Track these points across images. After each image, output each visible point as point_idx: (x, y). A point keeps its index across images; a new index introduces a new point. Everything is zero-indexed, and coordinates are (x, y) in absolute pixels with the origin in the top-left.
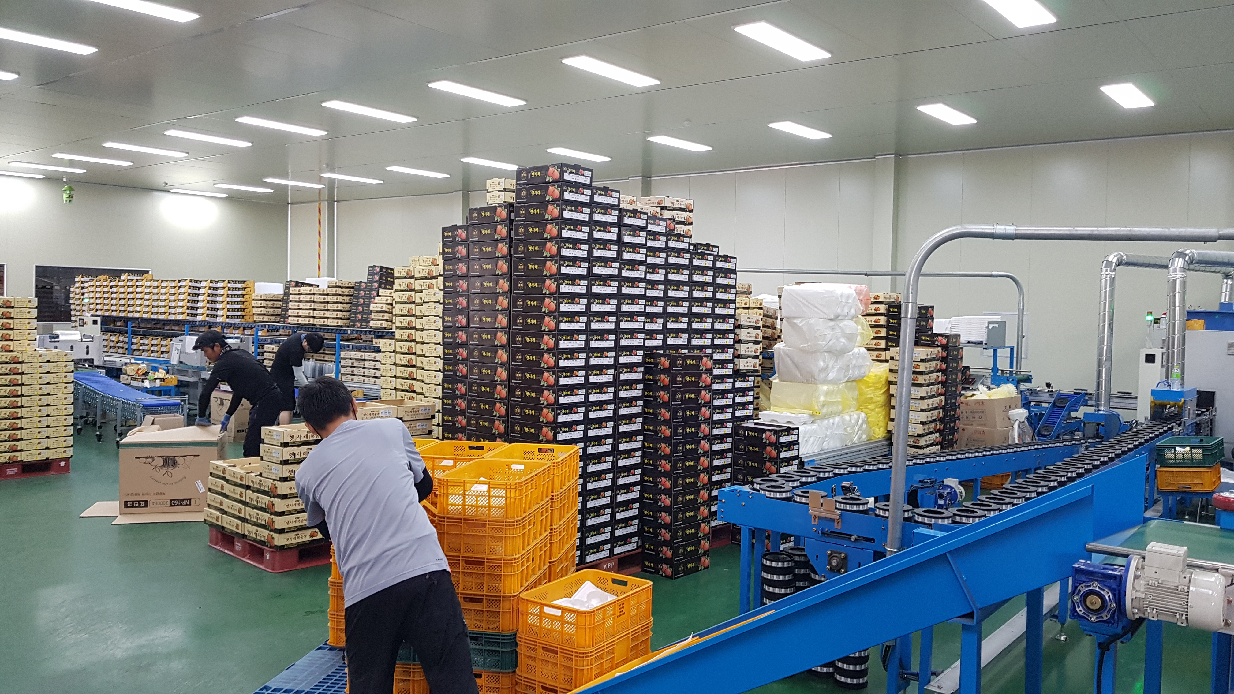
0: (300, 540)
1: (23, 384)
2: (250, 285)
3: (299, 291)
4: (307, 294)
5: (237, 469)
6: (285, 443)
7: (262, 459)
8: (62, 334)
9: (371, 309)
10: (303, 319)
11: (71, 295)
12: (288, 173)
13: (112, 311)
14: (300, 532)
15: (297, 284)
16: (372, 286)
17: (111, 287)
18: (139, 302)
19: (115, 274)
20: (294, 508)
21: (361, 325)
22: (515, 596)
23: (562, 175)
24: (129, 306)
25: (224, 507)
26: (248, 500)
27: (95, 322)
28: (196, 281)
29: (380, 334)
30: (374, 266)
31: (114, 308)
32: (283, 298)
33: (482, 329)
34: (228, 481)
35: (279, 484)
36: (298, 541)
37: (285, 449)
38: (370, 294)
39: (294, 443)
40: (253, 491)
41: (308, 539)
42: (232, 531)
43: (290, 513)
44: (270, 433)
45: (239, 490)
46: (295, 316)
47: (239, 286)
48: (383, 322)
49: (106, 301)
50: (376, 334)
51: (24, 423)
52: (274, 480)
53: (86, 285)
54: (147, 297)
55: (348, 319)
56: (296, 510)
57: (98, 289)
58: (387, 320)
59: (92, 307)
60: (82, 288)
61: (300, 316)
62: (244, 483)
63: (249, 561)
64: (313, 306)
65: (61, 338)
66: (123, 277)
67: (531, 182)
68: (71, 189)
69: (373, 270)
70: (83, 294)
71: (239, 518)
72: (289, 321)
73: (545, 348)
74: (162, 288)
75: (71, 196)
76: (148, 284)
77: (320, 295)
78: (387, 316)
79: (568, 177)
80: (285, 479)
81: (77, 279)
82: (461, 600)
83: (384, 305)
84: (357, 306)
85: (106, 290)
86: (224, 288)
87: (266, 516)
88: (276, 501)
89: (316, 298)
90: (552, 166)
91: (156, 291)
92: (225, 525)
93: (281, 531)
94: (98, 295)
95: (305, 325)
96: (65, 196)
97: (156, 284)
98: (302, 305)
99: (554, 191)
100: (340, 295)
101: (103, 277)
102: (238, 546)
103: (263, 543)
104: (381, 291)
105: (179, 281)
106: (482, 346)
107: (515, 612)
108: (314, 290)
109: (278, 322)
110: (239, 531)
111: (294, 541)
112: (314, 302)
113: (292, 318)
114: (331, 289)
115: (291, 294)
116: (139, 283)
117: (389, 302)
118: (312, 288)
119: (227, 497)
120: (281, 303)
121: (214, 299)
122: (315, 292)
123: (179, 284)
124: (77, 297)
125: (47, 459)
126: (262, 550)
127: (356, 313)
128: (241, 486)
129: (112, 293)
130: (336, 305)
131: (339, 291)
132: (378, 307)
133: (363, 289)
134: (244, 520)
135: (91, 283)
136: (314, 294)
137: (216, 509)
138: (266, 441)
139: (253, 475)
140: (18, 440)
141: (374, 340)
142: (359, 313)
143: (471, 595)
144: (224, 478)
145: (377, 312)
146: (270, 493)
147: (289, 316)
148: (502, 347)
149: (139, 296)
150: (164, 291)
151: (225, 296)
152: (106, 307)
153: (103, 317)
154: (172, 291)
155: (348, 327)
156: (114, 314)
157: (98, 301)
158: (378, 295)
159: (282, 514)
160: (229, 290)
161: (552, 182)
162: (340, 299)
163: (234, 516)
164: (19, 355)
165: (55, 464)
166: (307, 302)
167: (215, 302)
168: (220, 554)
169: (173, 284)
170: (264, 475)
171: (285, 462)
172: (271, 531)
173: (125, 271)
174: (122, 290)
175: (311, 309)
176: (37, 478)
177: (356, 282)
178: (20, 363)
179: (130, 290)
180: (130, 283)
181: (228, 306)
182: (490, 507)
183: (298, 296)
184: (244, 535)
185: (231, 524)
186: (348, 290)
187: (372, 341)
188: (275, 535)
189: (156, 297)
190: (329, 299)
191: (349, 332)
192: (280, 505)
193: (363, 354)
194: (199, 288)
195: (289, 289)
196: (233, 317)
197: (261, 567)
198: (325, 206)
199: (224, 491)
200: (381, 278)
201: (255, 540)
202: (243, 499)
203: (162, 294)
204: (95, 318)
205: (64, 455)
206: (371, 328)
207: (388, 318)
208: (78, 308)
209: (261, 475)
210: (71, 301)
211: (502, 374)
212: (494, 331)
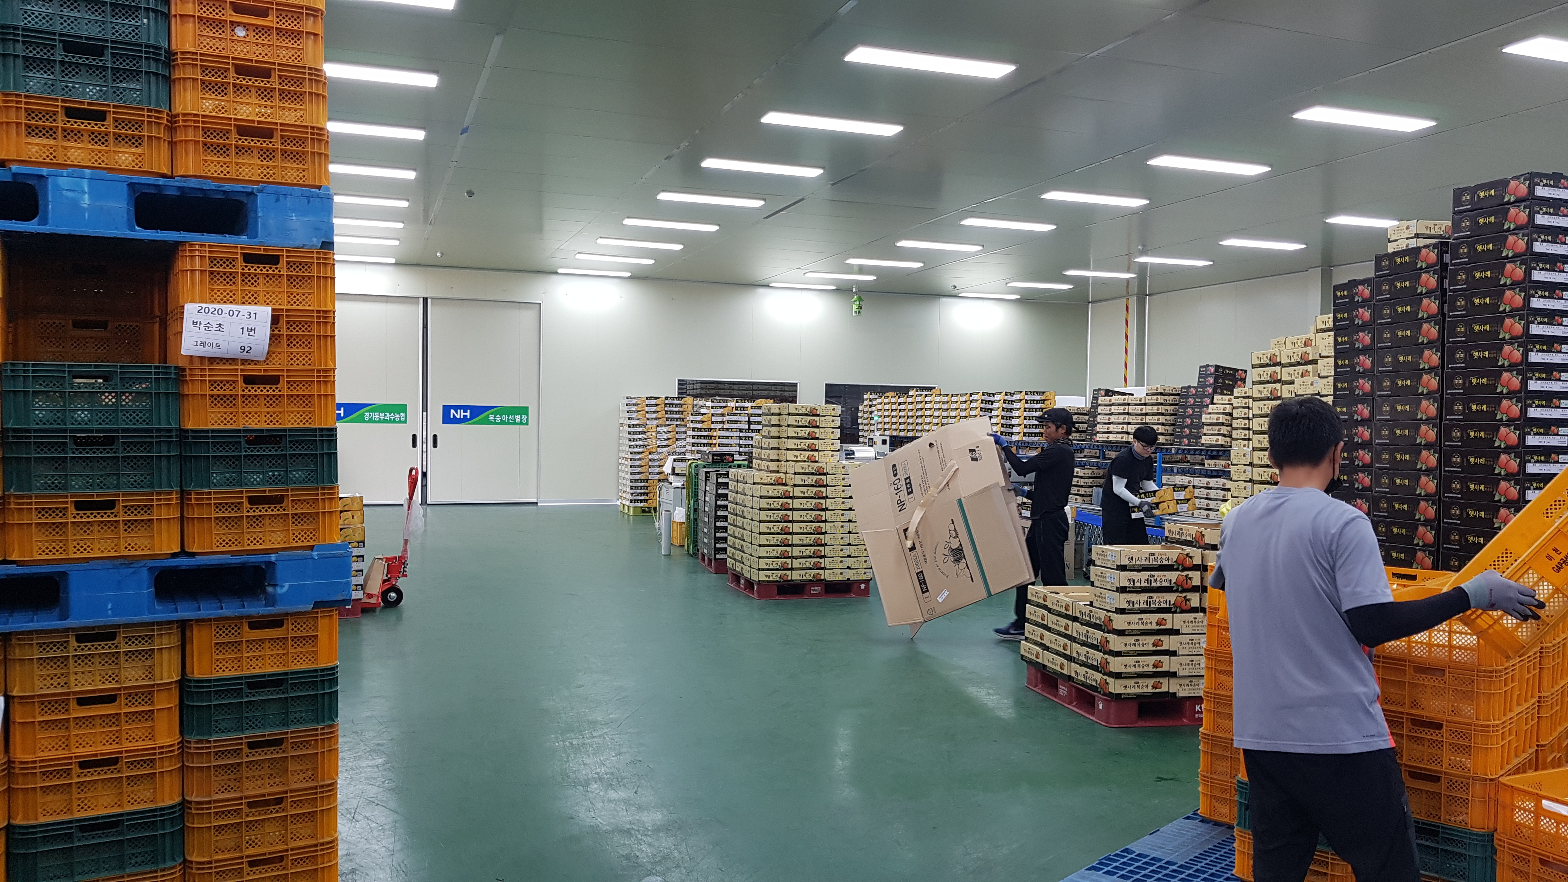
0: (1140, 691)
1: (827, 497)
2: (1051, 397)
3: (1110, 401)
4: (1119, 404)
5: (1061, 597)
6: (1122, 566)
7: (1092, 584)
8: (857, 451)
9: (1203, 420)
10: (1115, 435)
11: (860, 414)
12: (1089, 262)
13: (900, 430)
14: (1140, 680)
15: (1108, 393)
16: (1204, 392)
17: (900, 404)
18: (928, 420)
19: (903, 391)
20: (1133, 648)
21: (1190, 441)
22: (1491, 780)
23: (1531, 189)
24: (917, 424)
25: (1046, 642)
26: (1075, 635)
27: (884, 442)
28: (989, 394)
29: (1214, 453)
30: (1208, 366)
31: (902, 427)
32: (1089, 411)
33: (1396, 421)
34: (1050, 610)
35: (1114, 616)
36: (1137, 690)
37: (1122, 573)
38: (1202, 402)
39: (1133, 566)
40: (1082, 624)
41: (1150, 690)
42: (1055, 672)
43: (1128, 654)
44: (1103, 553)
45: (1064, 621)
46: (1104, 433)
47: (1037, 397)
48: (1220, 437)
49: (894, 420)
50: (1209, 453)
51: (827, 539)
52: (1108, 611)
53: (874, 402)
54: (936, 414)
55: (1172, 435)
56: (1136, 651)
57: (887, 407)
58: (1224, 435)
59: (880, 426)
60: (871, 406)
61: (1110, 432)
62: (1070, 613)
63: (1075, 709)
64: (1127, 419)
65: (857, 455)
66: (911, 393)
67: (1479, 206)
68: (860, 299)
69: (1206, 371)
70: (871, 412)
71: (1065, 656)
72: (1098, 439)
73: (1503, 446)
74: (953, 402)
75: (860, 307)
76: (938, 399)
77: (1136, 404)
78: (1224, 430)
79: (1541, 191)
80: (1122, 611)
81: (865, 397)
82: (1405, 776)
83: (1221, 416)
84: (1184, 417)
85: (894, 407)
86: (1021, 400)
87: (1099, 655)
88: (1111, 637)
89: (1131, 409)
90: (1514, 178)
91: (945, 406)
92: (1046, 663)
93: (1118, 676)
94: (886, 413)
95: (1117, 442)
96: (855, 307)
97: (946, 399)
98: (1113, 419)
99: (1519, 215)
100: (1161, 404)
101: (891, 394)
102: (1063, 690)
103: (1094, 688)
104: (1217, 398)
105: (971, 395)
106: (1395, 445)
107: (1492, 804)
108: (1128, 399)
109: (1083, 440)
110: (1065, 672)
111: (1132, 691)
112: (1128, 414)
113: (1101, 435)
114: (1150, 397)
115: (1100, 405)
116: (927, 399)
117: (1227, 411)
118: (1126, 397)
119: (1049, 629)
120: (1087, 417)
121: (1009, 414)
122: (1130, 402)
123: (971, 399)
124: (866, 416)
125: (848, 579)
126: (1094, 697)
127: (1182, 427)
128: (1067, 617)
129: (900, 410)
130: (1156, 417)
131: (1161, 399)
132: (1213, 418)
133: (1192, 396)
134: (1070, 659)
135: (879, 400)
136: (1129, 404)
137: (1036, 643)
138: (1097, 563)
139: (1081, 603)
140: (821, 557)
141: (1206, 462)
142: (1187, 427)
143: (1421, 768)
144: (1045, 607)
145: (1211, 424)
146: (1104, 627)
147: (1098, 432)
148: (1428, 446)
149: (928, 413)
150: (954, 406)
151: (1022, 409)
152: (894, 427)
153: (891, 437)
154: (964, 406)
155: (1171, 444)
156: (902, 434)
157: (886, 420)
158: (1212, 403)
159: (1118, 654)
160: (1027, 403)
161: (1514, 202)
162: (1162, 409)
163: (1058, 653)
164: (824, 465)
165: (855, 585)
166: (1119, 414)
167: (1010, 418)
168: (1041, 698)
169: (964, 399)
170: (1095, 604)
171: (1122, 590)
172: (1104, 674)
173: (913, 388)
174: (911, 407)
175: (1123, 423)
176: (839, 600)
177: (1182, 388)
178: (825, 474)
179: (919, 406)
180: (919, 399)
181: (1025, 422)
182: (1451, 647)
183: (1108, 408)
184: (1070, 676)
185: (1053, 662)
186: (1172, 398)
187: (1203, 464)
188: (1110, 680)
189: (945, 414)
190: (1148, 409)
191: (1173, 451)
192: (1116, 643)
193: (1192, 479)
194: (992, 402)
195: (1097, 399)
196: (1030, 434)
197: (1092, 718)
198: (1133, 302)
199: (1045, 623)
200: (1216, 381)
201: (1084, 684)
202: (1069, 633)
203: (952, 410)
204: (884, 438)
205: (864, 577)
206: (1203, 445)
207: (1226, 433)
208: (866, 428)
209: (1091, 604)
210: (860, 421)
211: (1429, 484)
212: (1415, 424)
